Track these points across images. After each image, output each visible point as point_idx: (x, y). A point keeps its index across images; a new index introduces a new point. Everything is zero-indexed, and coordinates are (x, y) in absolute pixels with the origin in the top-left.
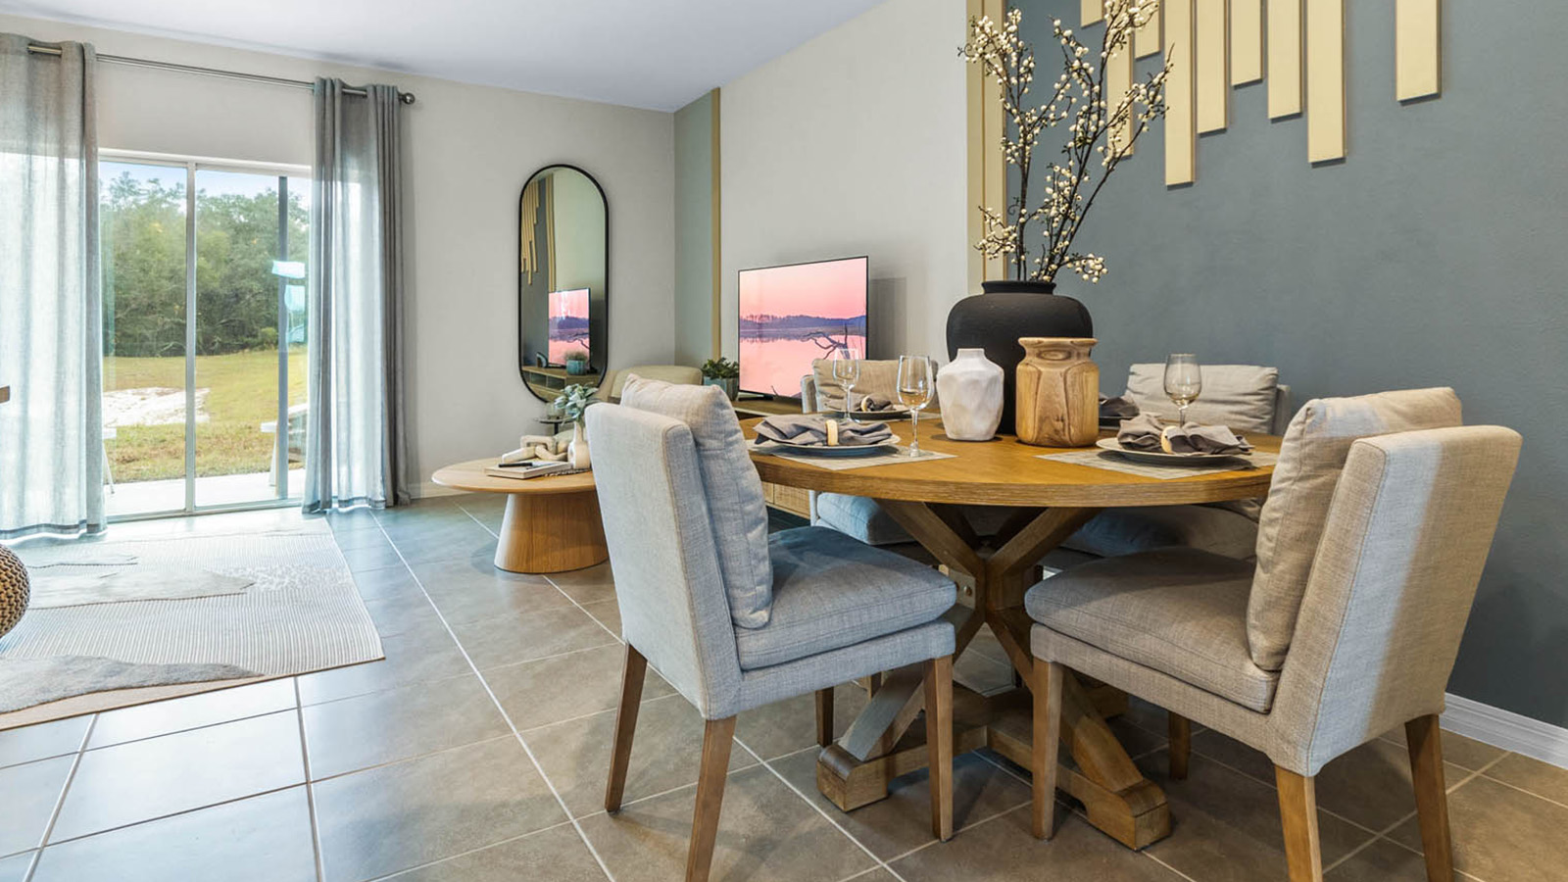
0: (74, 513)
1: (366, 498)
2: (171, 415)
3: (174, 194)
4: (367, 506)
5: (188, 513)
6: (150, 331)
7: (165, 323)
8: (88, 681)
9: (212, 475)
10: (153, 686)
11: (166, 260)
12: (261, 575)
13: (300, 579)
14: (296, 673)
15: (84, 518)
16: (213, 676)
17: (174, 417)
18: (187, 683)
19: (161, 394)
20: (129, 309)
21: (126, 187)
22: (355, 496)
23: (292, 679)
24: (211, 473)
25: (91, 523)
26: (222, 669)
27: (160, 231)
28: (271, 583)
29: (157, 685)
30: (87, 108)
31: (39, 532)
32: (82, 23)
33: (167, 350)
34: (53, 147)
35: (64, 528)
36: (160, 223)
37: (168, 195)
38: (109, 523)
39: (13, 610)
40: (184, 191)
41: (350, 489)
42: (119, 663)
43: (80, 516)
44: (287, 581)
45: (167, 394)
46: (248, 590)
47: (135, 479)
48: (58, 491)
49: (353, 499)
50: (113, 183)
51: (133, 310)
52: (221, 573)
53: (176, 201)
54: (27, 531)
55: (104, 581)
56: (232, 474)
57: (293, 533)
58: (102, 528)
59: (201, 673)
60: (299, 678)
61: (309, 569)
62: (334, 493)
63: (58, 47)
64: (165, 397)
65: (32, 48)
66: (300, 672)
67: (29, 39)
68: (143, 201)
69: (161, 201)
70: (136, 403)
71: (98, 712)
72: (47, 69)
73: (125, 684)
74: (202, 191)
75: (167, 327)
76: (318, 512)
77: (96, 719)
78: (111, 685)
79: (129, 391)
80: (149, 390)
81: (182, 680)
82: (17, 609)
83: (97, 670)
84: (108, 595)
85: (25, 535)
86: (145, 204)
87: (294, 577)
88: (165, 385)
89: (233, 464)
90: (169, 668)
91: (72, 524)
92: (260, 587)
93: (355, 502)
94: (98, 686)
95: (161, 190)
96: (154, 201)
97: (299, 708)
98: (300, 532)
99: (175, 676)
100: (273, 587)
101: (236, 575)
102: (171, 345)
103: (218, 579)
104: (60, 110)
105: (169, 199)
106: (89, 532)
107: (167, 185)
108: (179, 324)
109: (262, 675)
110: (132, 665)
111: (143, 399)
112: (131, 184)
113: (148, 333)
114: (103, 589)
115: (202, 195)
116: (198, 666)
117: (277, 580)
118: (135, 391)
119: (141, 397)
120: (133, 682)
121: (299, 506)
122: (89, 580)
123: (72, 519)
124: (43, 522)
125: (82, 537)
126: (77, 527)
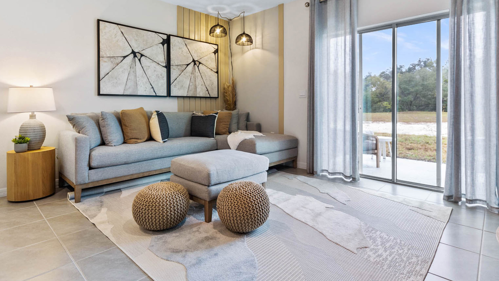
1: (486, 201)
4: (486, 206)
22: (478, 198)
25: (353, 177)
35: (346, 178)
39: (259, 222)
41: (473, 192)
43: (350, 173)
49: (476, 200)
54: (337, 174)
58: (357, 180)
62: (463, 191)
76: (452, 201)
82: (260, 221)
85: (336, 175)
93: (478, 202)
123: (348, 174)
124: (341, 172)
125: (351, 182)
126: (349, 177)
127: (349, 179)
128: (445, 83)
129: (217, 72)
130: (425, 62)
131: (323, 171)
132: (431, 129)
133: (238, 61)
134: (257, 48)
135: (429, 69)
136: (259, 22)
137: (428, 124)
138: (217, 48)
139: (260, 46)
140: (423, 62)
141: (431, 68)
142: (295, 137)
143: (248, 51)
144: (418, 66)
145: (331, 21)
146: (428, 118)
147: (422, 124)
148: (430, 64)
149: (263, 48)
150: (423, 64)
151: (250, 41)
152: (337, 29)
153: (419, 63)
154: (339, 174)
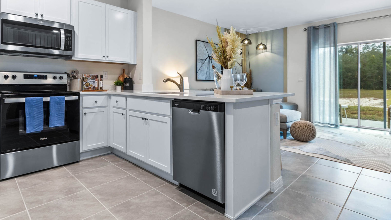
0: (333, 122)
2: (376, 105)
3: (379, 47)
5: (358, 127)
6: (372, 83)
7: (376, 81)
8: (321, 153)
9: (372, 120)
10: (332, 158)
11: (376, 64)
12: (368, 144)
13: (378, 148)
14: (363, 167)
15: (335, 123)
16: (344, 160)
17: (377, 106)
18: (339, 160)
19: (374, 99)
20: (366, 78)
21: (367, 47)
23: (362, 168)
24: (372, 119)
25: (336, 124)
26: (347, 160)
27: (374, 57)
28: (370, 147)
29: (333, 158)
30: (335, 36)
31: (327, 124)
32: (334, 18)
33: (377, 88)
34: (329, 45)
35: (331, 125)
36: (374, 55)
37: (378, 47)
38: (340, 125)
40: (382, 45)
42: (328, 151)
43: (334, 123)
44: (374, 147)
45: (376, 99)
46: (363, 147)
47: (353, 118)
48: (330, 116)
50: (364, 47)
51: (367, 78)
52: (359, 141)
53: (380, 49)
55: (334, 136)
56: (378, 121)
57: (383, 137)
59: (343, 159)
60: (364, 168)
61: (382, 147)
63: (329, 25)
64: (375, 100)
65: (325, 26)
66: (364, 167)
67: (324, 25)
68: (370, 50)
69: (376, 49)
70: (368, 101)
71: (321, 158)
72: (327, 30)
73: (327, 155)
74: (388, 45)
75: (376, 82)
77: (320, 159)
78: (325, 155)
79: (366, 98)
80: (371, 98)
81: (338, 159)
83: (324, 151)
84: (333, 139)
85: (324, 124)
86: (372, 51)
87: (376, 148)
88: (376, 97)
89: (379, 118)
90: (337, 156)
91: (333, 124)
92: (366, 147)
94: (323, 154)
95: (376, 46)
96: (373, 50)
97: (360, 174)
98: (386, 138)
99: (337, 157)
100: (369, 148)
101: (362, 143)
102: (378, 87)
103: (357, 142)
104: (330, 37)
105: (378, 48)
106: (336, 126)
107: (377, 44)
108: (380, 81)
109: (355, 164)
110: (330, 153)
111: (370, 100)
112: (368, 46)
113: (371, 84)
114: (332, 138)
115: (388, 46)
116: (343, 158)
117: (371, 147)
118: (368, 98)
119: (369, 100)
120: (329, 156)
121: (389, 131)
122: (331, 135)
123: (333, 123)
124: (327, 122)
125: (334, 127)
126: (334, 125)
127: (333, 126)
128: (363, 67)
129: (242, 66)
130: (346, 49)
131: (316, 122)
132: (353, 103)
133: (253, 59)
134: (268, 52)
135: (349, 54)
136: (269, 36)
137: (351, 99)
138: (241, 51)
139: (270, 51)
140: (344, 49)
141: (351, 54)
142: (296, 104)
143: (260, 53)
144: (341, 53)
145: (321, 40)
146: (350, 94)
147: (345, 99)
148: (351, 51)
149: (272, 52)
150: (345, 51)
151: (266, 48)
152: (325, 44)
153: (342, 50)
154: (326, 124)
